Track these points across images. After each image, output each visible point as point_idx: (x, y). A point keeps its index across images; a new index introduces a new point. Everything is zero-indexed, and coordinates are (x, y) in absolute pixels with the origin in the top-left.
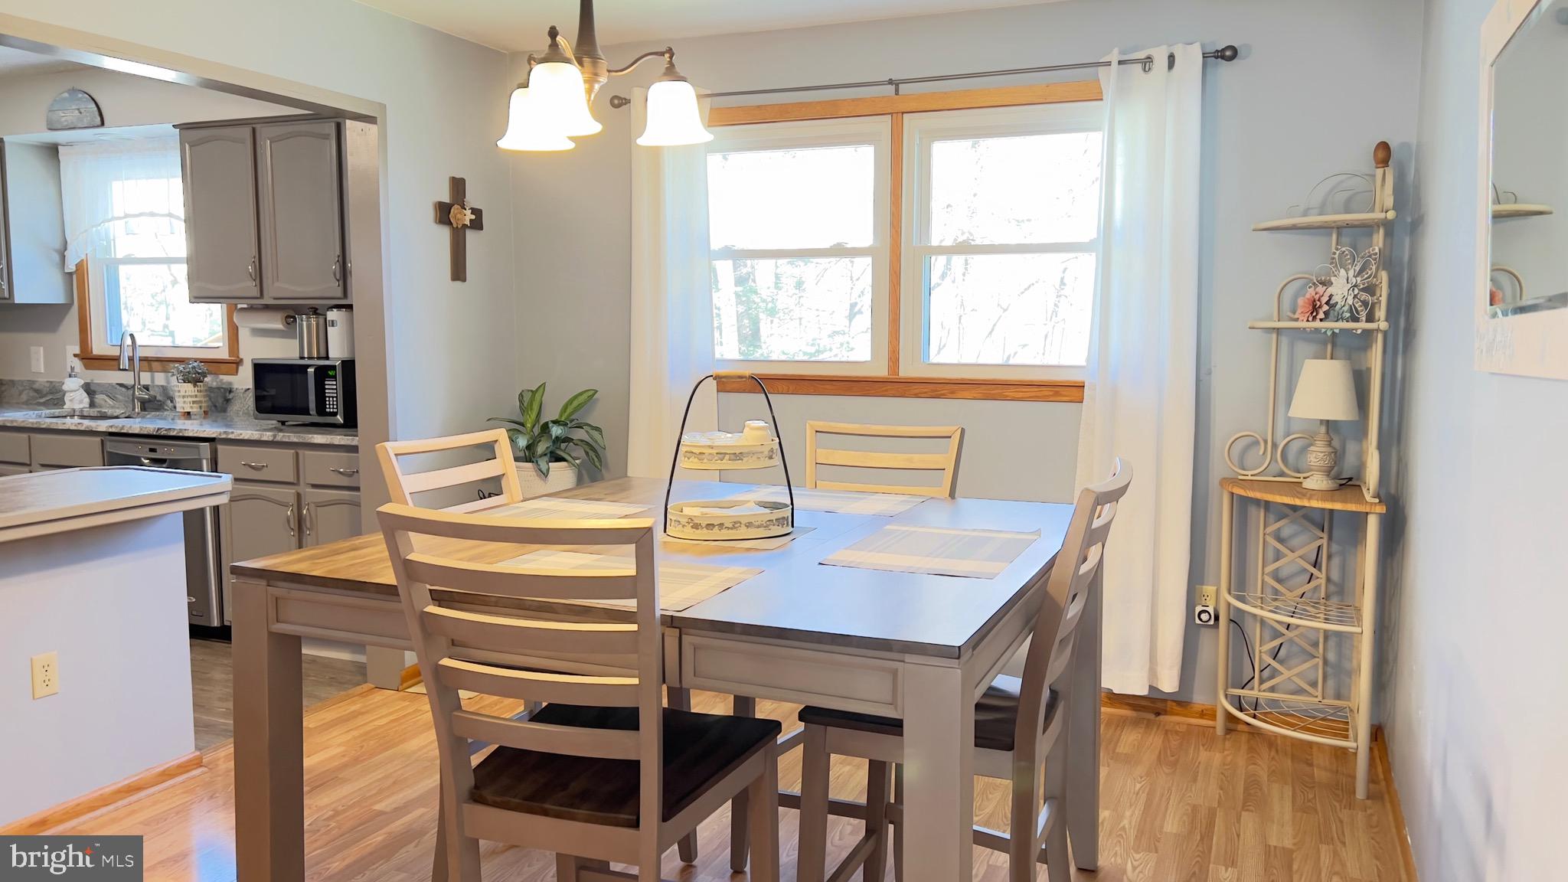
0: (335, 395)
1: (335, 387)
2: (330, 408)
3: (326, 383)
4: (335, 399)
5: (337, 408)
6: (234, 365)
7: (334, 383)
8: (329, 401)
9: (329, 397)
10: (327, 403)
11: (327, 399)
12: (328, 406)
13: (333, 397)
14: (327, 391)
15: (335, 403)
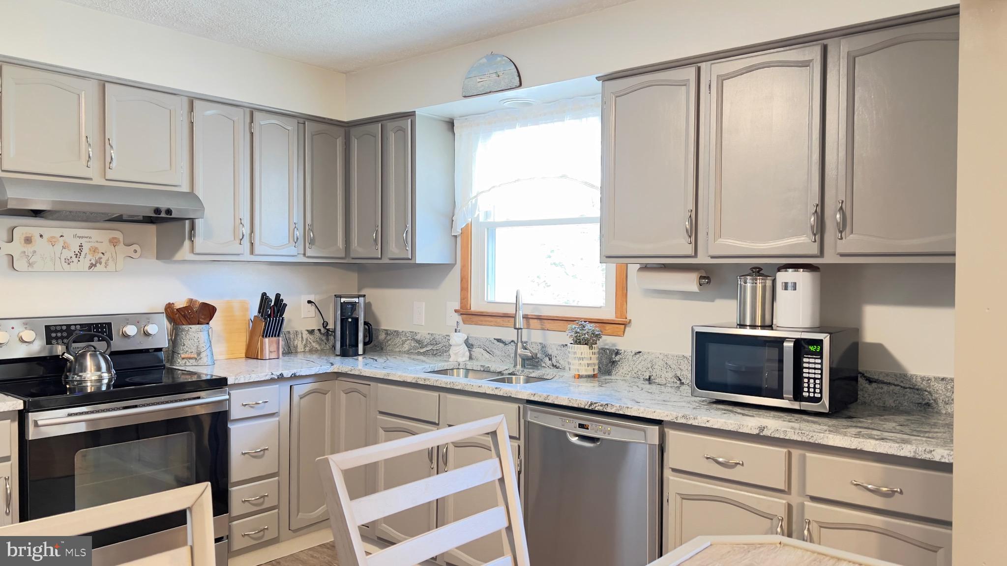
0: (819, 376)
1: (819, 366)
2: (809, 392)
3: (805, 360)
4: (818, 381)
5: (821, 392)
6: (623, 326)
7: (819, 361)
8: (808, 383)
9: (809, 378)
10: (806, 385)
11: (806, 380)
12: (806, 389)
13: (815, 379)
14: (805, 370)
15: (818, 386)
